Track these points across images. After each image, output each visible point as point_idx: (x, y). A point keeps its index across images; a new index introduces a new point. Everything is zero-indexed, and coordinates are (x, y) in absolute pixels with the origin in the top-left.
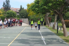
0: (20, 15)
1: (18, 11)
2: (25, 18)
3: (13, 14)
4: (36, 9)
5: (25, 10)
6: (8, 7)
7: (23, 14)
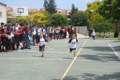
0: (73, 20)
1: (68, 14)
2: (82, 25)
3: (63, 19)
4: (106, 12)
5: (82, 14)
6: (52, 8)
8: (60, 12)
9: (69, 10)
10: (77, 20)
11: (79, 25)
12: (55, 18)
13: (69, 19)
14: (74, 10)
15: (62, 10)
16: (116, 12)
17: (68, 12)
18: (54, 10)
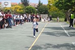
0: (39, 10)
1: (36, 7)
2: (44, 13)
3: (33, 9)
4: (60, 5)
5: (45, 6)
6: (26, 3)
7: (41, 9)
8: (31, 5)
9: (37, 4)
10: (42, 10)
11: (43, 14)
12: (28, 9)
13: (37, 10)
14: (40, 4)
15: (32, 4)
16: (66, 5)
17: (36, 5)
18: (28, 4)
